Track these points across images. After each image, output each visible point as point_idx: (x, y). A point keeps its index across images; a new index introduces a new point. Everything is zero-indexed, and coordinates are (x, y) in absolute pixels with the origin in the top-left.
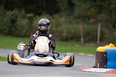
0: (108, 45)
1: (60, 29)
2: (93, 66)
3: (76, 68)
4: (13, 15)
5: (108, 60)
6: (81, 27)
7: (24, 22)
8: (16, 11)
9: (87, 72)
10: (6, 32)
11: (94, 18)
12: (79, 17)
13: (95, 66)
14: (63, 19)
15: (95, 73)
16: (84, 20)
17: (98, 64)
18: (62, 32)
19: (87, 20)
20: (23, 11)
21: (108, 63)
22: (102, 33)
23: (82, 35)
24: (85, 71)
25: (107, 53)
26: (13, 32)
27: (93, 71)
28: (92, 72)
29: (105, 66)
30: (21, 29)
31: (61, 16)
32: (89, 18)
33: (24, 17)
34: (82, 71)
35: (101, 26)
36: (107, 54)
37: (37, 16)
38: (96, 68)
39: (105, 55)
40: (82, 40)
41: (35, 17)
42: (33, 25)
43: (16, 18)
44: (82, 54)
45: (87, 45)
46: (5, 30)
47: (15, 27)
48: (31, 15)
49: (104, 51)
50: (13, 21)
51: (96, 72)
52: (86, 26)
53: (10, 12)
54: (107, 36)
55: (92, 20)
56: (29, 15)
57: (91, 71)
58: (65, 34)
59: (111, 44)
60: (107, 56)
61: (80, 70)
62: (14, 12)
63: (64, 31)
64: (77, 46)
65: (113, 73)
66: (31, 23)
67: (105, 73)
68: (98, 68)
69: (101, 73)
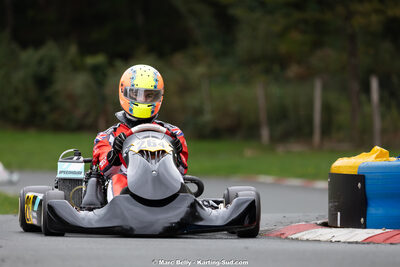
1: (193, 101)
2: (319, 222)
4: (40, 62)
5: (370, 202)
6: (258, 94)
7: (78, 83)
8: (50, 50)
9: (302, 241)
10: (22, 116)
12: (251, 61)
13: (327, 220)
14: (201, 70)
15: (330, 244)
16: (267, 71)
17: (339, 214)
18: (199, 112)
19: (276, 68)
20: (73, 50)
21: (373, 211)
22: (327, 109)
23: (263, 116)
24: (297, 239)
26: (43, 117)
27: (322, 239)
28: (319, 241)
29: (362, 220)
30: (68, 104)
31: (195, 61)
32: (283, 62)
33: (77, 68)
34: (286, 238)
35: (325, 88)
36: (368, 182)
37: (118, 63)
38: (334, 230)
39: (359, 184)
40: (265, 133)
41: (111, 64)
42: (108, 90)
43: (52, 70)
44: (268, 179)
45: (280, 149)
46: (16, 110)
47: (48, 100)
48: (99, 59)
49: (354, 172)
50: (43, 82)
51: (334, 240)
52: (276, 90)
54: (343, 118)
55: (293, 70)
56: (91, 60)
57: (317, 239)
58: (208, 117)
59: (377, 148)
60: (368, 188)
61: (279, 237)
62: (43, 52)
63: (208, 107)
64: (249, 153)
66: (100, 83)
68: (337, 227)
69: (349, 243)
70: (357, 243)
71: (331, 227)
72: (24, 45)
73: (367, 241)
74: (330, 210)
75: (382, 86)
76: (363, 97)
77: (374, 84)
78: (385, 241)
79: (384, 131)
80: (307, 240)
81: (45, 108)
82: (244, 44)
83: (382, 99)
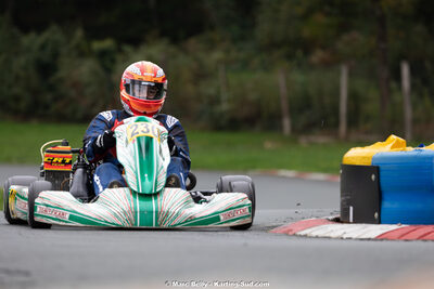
0: (384, 139)
1: (208, 89)
2: (331, 218)
3: (274, 227)
4: (43, 47)
5: (385, 196)
6: (280, 81)
7: (85, 69)
8: (53, 34)
9: (310, 237)
10: (23, 105)
11: (323, 48)
12: (272, 45)
13: (339, 216)
14: (217, 55)
15: (341, 241)
16: (290, 57)
17: (351, 208)
18: (215, 101)
19: (299, 53)
20: (79, 33)
21: (387, 205)
22: (354, 97)
23: (285, 105)
24: (305, 236)
25: (382, 168)
26: (47, 107)
27: (332, 235)
28: (329, 238)
29: (376, 214)
30: (73, 93)
31: (212, 45)
32: (307, 47)
33: (82, 54)
34: (294, 235)
35: (351, 75)
36: (382, 174)
37: (127, 48)
38: (345, 225)
39: (373, 177)
40: (287, 123)
41: (120, 50)
43: (56, 55)
44: (290, 173)
45: (303, 141)
46: (17, 99)
48: (108, 44)
49: (368, 163)
50: (46, 69)
51: (345, 236)
52: (298, 77)
53: (32, 35)
54: (372, 107)
55: (318, 56)
56: (97, 45)
57: (327, 235)
58: (225, 107)
59: (393, 137)
60: (383, 180)
61: (287, 233)
62: (46, 35)
63: (224, 96)
64: (268, 145)
65: (407, 240)
66: (109, 70)
67: (376, 239)
68: (349, 223)
69: (361, 239)
70: (369, 239)
71: (342, 222)
72: (25, 30)
73: (381, 238)
74: (342, 204)
75: (413, 72)
76: (393, 85)
77: (405, 70)
78: (399, 238)
79: (415, 121)
80: (317, 237)
81: (48, 97)
82: (265, 27)
83: (413, 86)
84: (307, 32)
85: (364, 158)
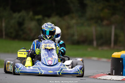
2: (107, 73)
3: (90, 76)
4: (20, 17)
5: (124, 67)
6: (93, 30)
7: (33, 24)
8: (23, 13)
10: (13, 35)
11: (107, 20)
12: (91, 19)
13: (110, 73)
14: (74, 21)
15: (110, 81)
16: (96, 22)
17: (114, 71)
18: (73, 35)
19: (99, 22)
20: (31, 13)
22: (116, 35)
23: (94, 38)
24: (100, 79)
25: (124, 59)
26: (20, 36)
27: (108, 79)
29: (121, 73)
30: (29, 32)
31: (72, 18)
32: (102, 19)
33: (32, 19)
34: (96, 78)
36: (124, 61)
37: (46, 18)
38: (112, 76)
39: (121, 61)
40: (95, 43)
41: (43, 19)
43: (24, 20)
44: (95, 59)
46: (11, 33)
47: (22, 30)
48: (40, 17)
49: (119, 57)
50: (21, 24)
51: (112, 79)
52: (99, 29)
55: (105, 22)
56: (37, 17)
57: (106, 79)
58: (76, 37)
60: (123, 63)
61: (94, 78)
62: (21, 14)
64: (89, 49)
68: (113, 75)
69: (117, 80)
70: (119, 80)
71: (111, 75)
72: (14, 11)
73: (122, 80)
74: (111, 69)
80: (103, 79)
82: (89, 12)
84: (102, 15)
85: (118, 55)
